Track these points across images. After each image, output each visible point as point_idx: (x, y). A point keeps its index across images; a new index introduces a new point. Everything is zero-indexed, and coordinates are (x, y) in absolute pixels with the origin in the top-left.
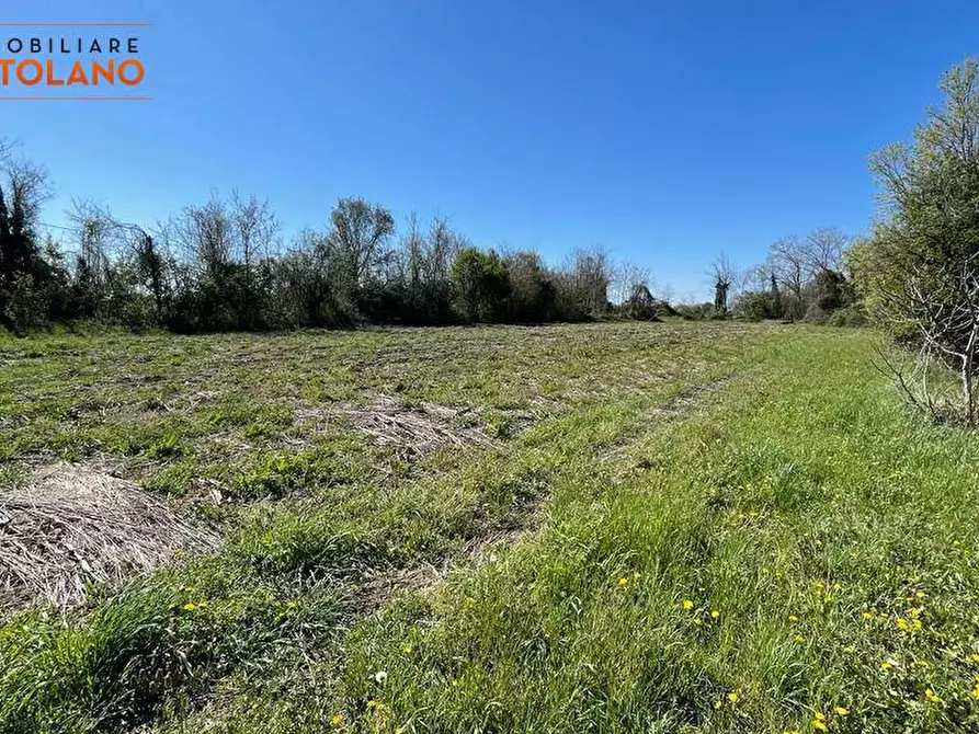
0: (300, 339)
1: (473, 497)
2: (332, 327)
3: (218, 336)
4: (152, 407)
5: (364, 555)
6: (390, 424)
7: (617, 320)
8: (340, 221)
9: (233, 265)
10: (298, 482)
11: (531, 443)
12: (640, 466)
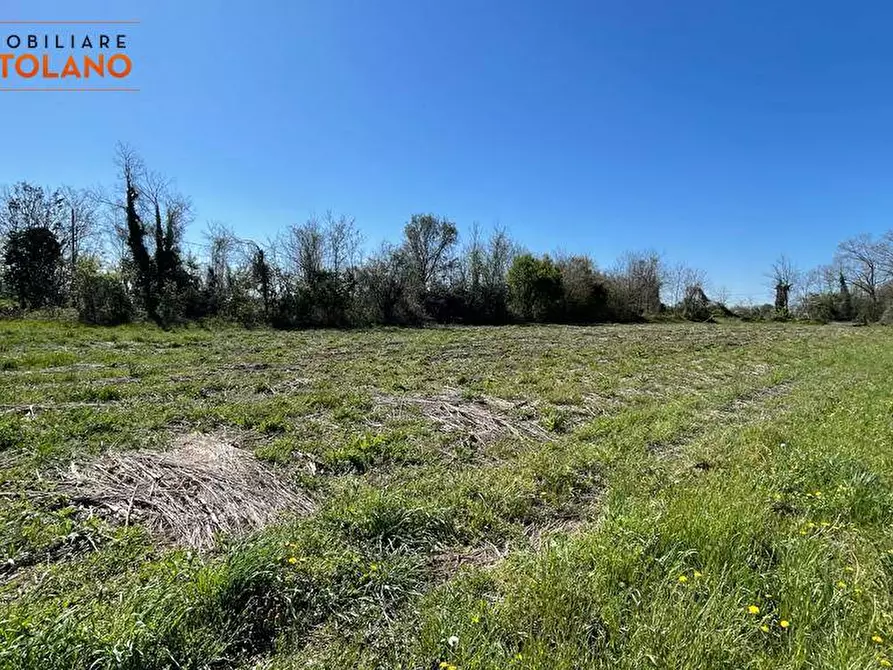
0: (377, 335)
1: (532, 485)
2: (403, 325)
3: (311, 331)
4: (260, 390)
5: (434, 530)
6: (455, 412)
7: (670, 321)
8: (412, 233)
9: (325, 273)
10: (378, 460)
11: (586, 438)
12: (698, 466)
